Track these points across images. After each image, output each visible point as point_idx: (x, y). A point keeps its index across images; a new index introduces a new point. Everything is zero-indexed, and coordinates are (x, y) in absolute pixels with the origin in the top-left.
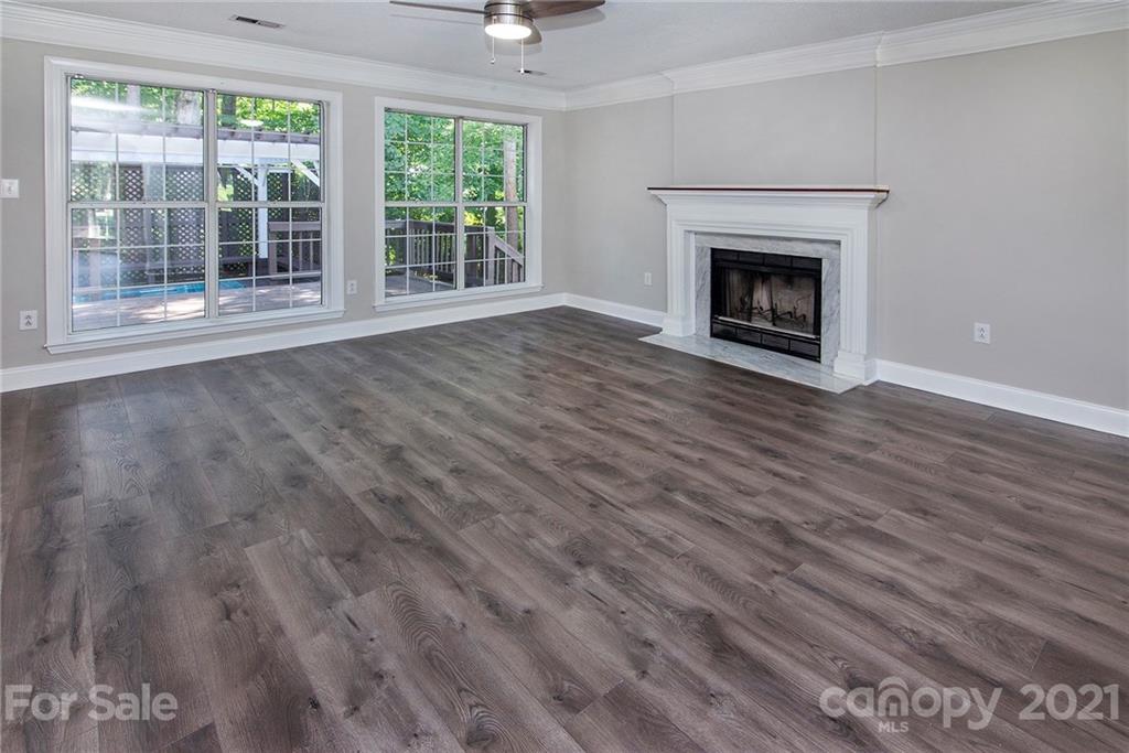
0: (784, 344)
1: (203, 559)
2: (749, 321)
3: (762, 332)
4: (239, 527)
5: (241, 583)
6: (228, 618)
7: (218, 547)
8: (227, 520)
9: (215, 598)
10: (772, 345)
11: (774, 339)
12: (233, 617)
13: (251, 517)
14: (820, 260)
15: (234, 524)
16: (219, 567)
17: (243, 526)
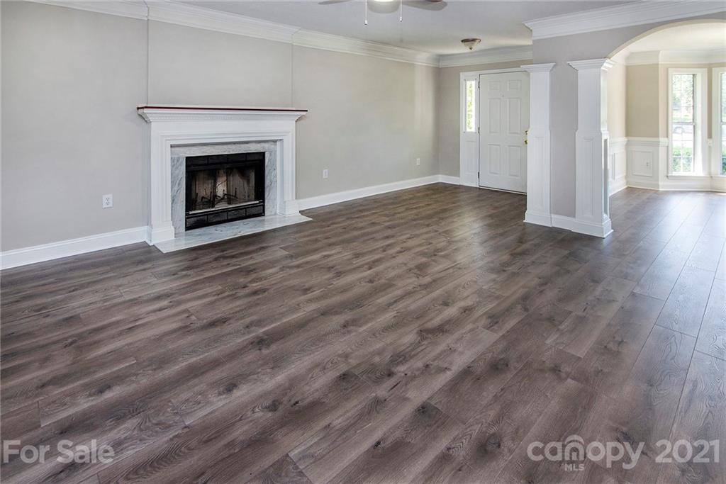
0: (243, 213)
1: (606, 370)
2: (213, 207)
3: (226, 211)
4: (568, 369)
5: (603, 347)
6: (622, 341)
7: (592, 370)
8: (569, 380)
9: (620, 350)
10: (235, 217)
11: (236, 213)
12: (620, 340)
13: (556, 370)
14: (264, 153)
15: (568, 375)
16: (604, 360)
17: (566, 368)
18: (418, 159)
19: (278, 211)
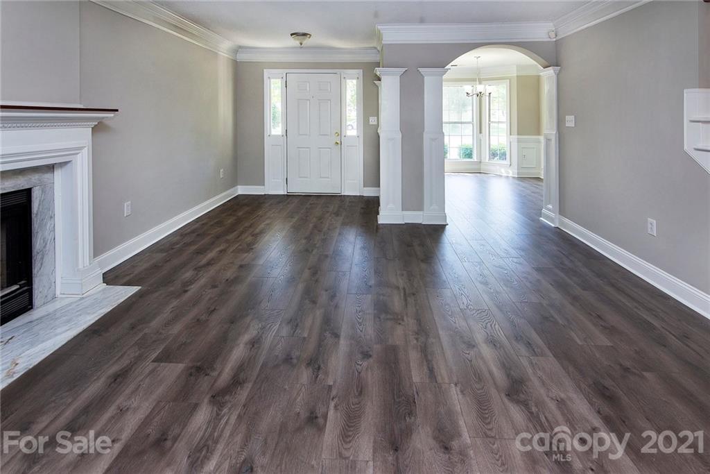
14: (29, 191)
18: (222, 170)
19: (58, 293)
